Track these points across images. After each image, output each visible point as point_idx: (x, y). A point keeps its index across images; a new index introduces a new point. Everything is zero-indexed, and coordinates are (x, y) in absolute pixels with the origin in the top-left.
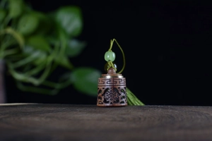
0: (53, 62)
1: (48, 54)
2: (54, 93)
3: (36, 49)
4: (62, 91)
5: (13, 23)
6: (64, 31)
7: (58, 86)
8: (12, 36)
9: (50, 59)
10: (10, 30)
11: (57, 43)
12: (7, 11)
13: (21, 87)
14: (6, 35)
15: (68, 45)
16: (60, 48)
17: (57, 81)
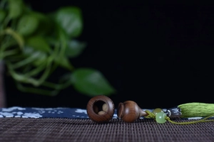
0: (53, 63)
1: (48, 55)
2: (54, 93)
3: (35, 50)
4: (62, 91)
5: (12, 24)
6: (64, 32)
7: (58, 87)
8: (11, 37)
9: (50, 59)
10: (9, 31)
11: (57, 44)
12: (7, 12)
13: (20, 88)
14: (5, 36)
15: (68, 46)
16: (60, 48)
17: (57, 82)
